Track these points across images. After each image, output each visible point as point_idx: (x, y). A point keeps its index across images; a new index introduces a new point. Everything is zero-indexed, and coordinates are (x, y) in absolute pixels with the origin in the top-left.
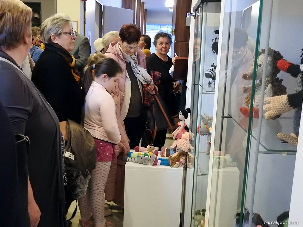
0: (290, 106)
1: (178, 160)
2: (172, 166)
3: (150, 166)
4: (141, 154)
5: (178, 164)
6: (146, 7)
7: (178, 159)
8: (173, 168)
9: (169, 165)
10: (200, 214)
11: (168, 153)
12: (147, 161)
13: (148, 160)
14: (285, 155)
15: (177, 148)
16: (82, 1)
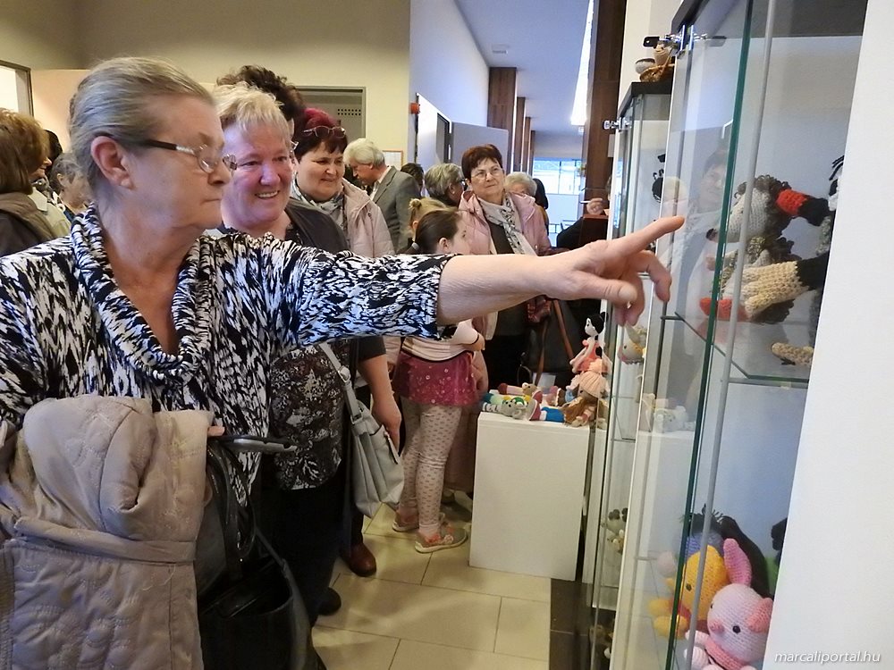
0: (801, 285)
1: (581, 414)
2: (568, 423)
3: (526, 421)
4: (509, 398)
5: (579, 421)
6: (534, 125)
7: (579, 411)
8: (569, 427)
9: (563, 421)
10: (618, 518)
11: (562, 399)
12: (520, 412)
13: (522, 410)
14: (787, 388)
15: (580, 389)
16: (412, 113)
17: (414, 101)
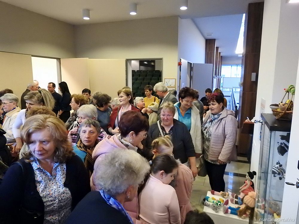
16: (179, 65)
17: (179, 62)
